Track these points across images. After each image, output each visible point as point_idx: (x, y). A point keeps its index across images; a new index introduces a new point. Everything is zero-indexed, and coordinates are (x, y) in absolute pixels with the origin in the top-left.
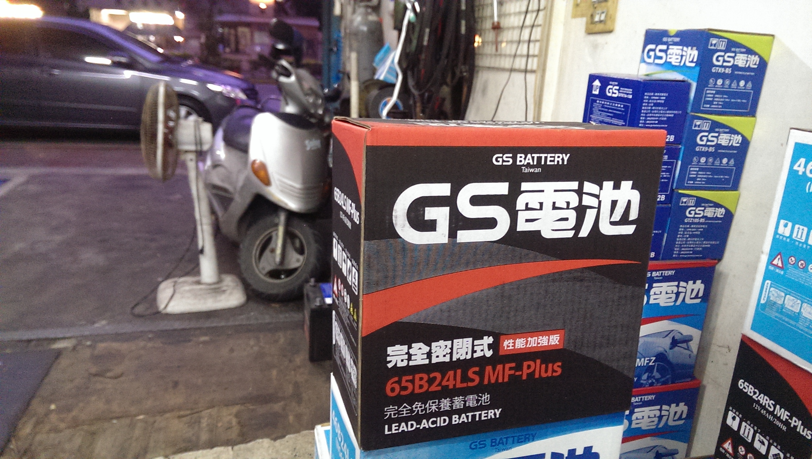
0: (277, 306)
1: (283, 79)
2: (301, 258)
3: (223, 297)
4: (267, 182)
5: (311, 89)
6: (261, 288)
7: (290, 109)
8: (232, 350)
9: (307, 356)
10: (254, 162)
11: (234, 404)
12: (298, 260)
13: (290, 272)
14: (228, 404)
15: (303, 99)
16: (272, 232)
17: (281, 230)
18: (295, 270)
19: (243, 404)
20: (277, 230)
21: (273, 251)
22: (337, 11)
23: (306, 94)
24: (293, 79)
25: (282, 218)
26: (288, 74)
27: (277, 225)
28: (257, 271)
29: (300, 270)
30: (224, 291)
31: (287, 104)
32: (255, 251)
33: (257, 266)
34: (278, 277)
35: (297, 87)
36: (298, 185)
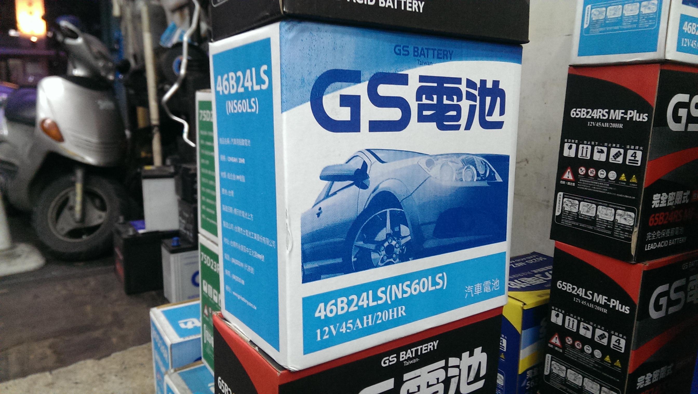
0: (81, 264)
1: (69, 41)
2: (103, 214)
3: (19, 261)
4: (60, 139)
5: (100, 53)
6: (61, 249)
7: (78, 72)
8: (36, 297)
9: (123, 292)
10: (43, 121)
11: (45, 338)
12: (100, 217)
13: (92, 230)
14: (38, 339)
15: (92, 61)
16: (69, 191)
17: (79, 187)
18: (98, 227)
19: (55, 337)
20: (74, 190)
21: (72, 208)
22: (116, 12)
23: (96, 58)
24: (80, 41)
25: (79, 174)
26: (75, 36)
27: (73, 184)
28: (54, 232)
29: (102, 227)
30: (19, 256)
31: (75, 68)
32: (51, 213)
33: (55, 227)
34: (80, 236)
35: (84, 48)
36: (94, 140)
